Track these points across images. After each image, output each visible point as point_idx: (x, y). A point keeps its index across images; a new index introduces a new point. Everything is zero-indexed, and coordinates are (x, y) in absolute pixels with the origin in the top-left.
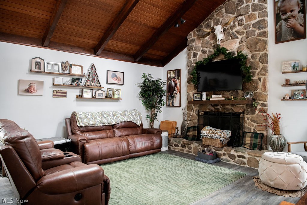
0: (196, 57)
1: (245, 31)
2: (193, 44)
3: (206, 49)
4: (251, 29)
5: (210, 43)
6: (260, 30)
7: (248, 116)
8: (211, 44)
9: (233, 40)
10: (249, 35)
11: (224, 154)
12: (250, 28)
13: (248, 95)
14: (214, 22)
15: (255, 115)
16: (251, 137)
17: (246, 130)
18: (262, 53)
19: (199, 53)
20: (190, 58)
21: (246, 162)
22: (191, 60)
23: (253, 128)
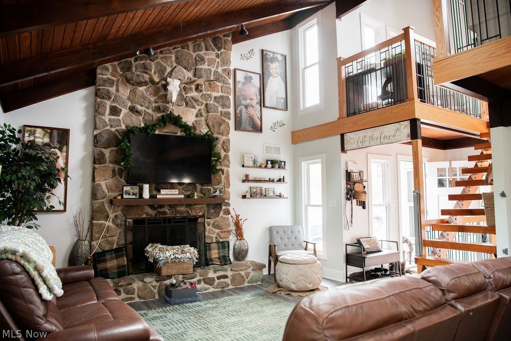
0: (119, 116)
1: (205, 102)
2: (111, 89)
3: (139, 108)
4: (212, 102)
5: (150, 100)
6: (224, 108)
7: (209, 220)
8: (150, 102)
9: (188, 108)
10: (211, 109)
11: (199, 282)
12: (211, 100)
13: (216, 192)
14: (155, 68)
15: (218, 218)
16: (219, 249)
17: (207, 241)
18: (224, 138)
19: (124, 111)
20: (103, 114)
21: (230, 283)
22: (104, 117)
23: (214, 236)
